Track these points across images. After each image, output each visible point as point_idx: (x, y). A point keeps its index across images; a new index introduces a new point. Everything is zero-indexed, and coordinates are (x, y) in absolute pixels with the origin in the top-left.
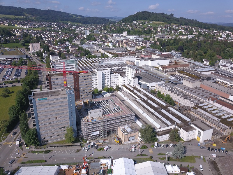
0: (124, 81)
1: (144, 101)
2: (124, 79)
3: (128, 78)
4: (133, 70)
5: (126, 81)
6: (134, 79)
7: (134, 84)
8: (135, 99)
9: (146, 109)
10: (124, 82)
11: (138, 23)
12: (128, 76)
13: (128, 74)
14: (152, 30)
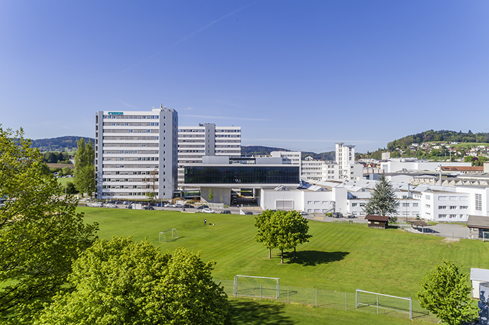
0: (333, 173)
3: (341, 167)
4: (351, 150)
5: (336, 174)
6: (353, 165)
7: (352, 176)
11: (422, 146)
12: (340, 163)
13: (340, 159)
14: (455, 151)
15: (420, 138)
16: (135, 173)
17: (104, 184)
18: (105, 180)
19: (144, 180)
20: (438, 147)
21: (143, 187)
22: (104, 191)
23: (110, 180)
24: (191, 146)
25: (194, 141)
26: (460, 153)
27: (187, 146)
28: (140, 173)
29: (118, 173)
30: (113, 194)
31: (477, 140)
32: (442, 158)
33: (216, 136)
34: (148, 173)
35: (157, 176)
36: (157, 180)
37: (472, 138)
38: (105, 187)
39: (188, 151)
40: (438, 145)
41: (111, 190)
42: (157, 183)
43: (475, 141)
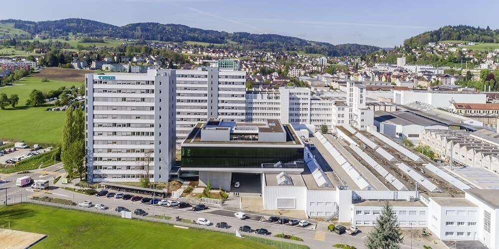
0: (343, 116)
1: (367, 149)
2: (341, 112)
3: (351, 110)
4: (362, 92)
5: (346, 119)
6: (363, 111)
7: (363, 123)
8: (346, 145)
9: (360, 160)
10: (341, 119)
11: (438, 47)
12: (351, 105)
13: (351, 100)
14: (471, 56)
15: (437, 36)
16: (128, 151)
17: (94, 164)
18: (95, 159)
19: (138, 159)
20: (454, 50)
21: (137, 168)
22: (95, 172)
23: (101, 159)
24: (192, 95)
25: (196, 89)
26: (476, 60)
27: (188, 95)
28: (133, 151)
29: (110, 151)
30: (105, 176)
31: (495, 40)
32: (459, 64)
33: (219, 83)
34: (143, 151)
35: (152, 155)
36: (152, 159)
37: (490, 37)
38: (95, 168)
39: (189, 101)
40: (455, 46)
41: (103, 172)
42: (152, 164)
43: (492, 41)
